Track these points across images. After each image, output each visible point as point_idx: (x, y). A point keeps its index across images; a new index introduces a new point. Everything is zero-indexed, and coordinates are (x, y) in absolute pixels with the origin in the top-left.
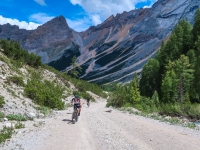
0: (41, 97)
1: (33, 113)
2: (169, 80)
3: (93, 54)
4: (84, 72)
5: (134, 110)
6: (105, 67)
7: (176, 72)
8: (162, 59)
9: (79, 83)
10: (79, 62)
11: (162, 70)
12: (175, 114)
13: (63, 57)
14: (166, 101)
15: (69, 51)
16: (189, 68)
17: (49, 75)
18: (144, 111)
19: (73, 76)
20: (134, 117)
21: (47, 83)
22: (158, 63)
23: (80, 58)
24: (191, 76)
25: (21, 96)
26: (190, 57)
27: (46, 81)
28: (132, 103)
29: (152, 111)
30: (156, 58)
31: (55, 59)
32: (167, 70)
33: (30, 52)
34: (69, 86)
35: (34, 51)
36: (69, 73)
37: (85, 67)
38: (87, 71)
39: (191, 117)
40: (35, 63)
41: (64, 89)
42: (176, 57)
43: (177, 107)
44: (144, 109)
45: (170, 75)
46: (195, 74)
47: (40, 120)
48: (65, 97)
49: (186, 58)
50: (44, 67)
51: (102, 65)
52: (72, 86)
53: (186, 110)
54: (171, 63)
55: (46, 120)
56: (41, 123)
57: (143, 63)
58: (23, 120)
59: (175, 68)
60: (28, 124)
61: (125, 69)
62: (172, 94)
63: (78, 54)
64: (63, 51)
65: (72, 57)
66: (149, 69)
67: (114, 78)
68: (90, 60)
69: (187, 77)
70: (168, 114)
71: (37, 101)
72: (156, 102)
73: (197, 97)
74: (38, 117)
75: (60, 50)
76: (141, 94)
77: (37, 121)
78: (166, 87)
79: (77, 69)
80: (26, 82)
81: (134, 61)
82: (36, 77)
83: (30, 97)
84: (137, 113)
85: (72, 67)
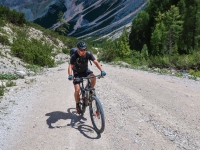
0: (29, 55)
1: (22, 71)
2: (158, 33)
3: (80, 8)
4: (71, 29)
5: (124, 63)
6: (93, 23)
7: (166, 24)
8: (152, 11)
9: (68, 40)
10: (66, 18)
11: (152, 23)
12: (164, 66)
13: (49, 13)
14: (155, 54)
15: (54, 7)
16: (178, 19)
17: (35, 33)
18: (134, 64)
19: (60, 33)
20: (124, 70)
21: (34, 41)
22: (148, 15)
23: (67, 14)
24: (180, 28)
25: (9, 56)
26: (181, 8)
28: (122, 57)
29: (141, 64)
30: (147, 10)
31: (40, 16)
32: (156, 22)
33: (11, 9)
34: (57, 44)
35: (16, 8)
36: (56, 30)
37: (72, 23)
38: (76, 27)
39: (178, 68)
40: (18, 21)
41: (53, 47)
42: (167, 8)
43: (165, 59)
44: (134, 63)
45: (160, 27)
46: (185, 26)
47: (31, 78)
48: (54, 55)
49: (176, 9)
50: (29, 25)
51: (91, 21)
52: (61, 44)
53: (174, 62)
54: (161, 15)
55: (37, 77)
56: (32, 81)
57: (132, 17)
58: (15, 79)
59: (164, 20)
60: (19, 82)
61: (114, 24)
62: (161, 46)
63: (65, 10)
64: (47, 7)
65: (57, 12)
66: (139, 23)
67: (103, 34)
68: (77, 16)
69: (176, 29)
70: (157, 66)
71: (26, 60)
72: (145, 56)
73: (186, 49)
74: (29, 75)
75: (45, 5)
76: (131, 48)
77: (28, 78)
78: (156, 40)
79: (64, 26)
80: (11, 42)
81: (123, 14)
82: (22, 35)
83: (18, 56)
84: (127, 67)
85: (59, 24)
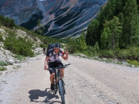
0: (17, 48)
1: (11, 60)
2: (105, 34)
3: (52, 17)
4: (46, 31)
5: (82, 55)
6: (61, 27)
7: (110, 28)
8: (101, 20)
9: (44, 38)
10: (43, 23)
11: (101, 27)
12: (109, 57)
13: (31, 20)
14: (103, 49)
15: (34, 15)
16: (119, 25)
17: (21, 33)
19: (39, 33)
20: (82, 59)
21: (20, 39)
22: (98, 22)
23: (43, 20)
24: (120, 31)
25: (2, 49)
26: (120, 18)
27: (19, 37)
28: (81, 50)
29: (94, 56)
30: (97, 19)
31: (25, 21)
32: (104, 27)
33: (5, 17)
34: (36, 41)
35: (9, 16)
36: (36, 32)
37: (47, 27)
38: (49, 30)
39: (119, 58)
40: (10, 25)
41: (33, 43)
42: (111, 18)
43: (111, 52)
44: (89, 54)
45: (106, 30)
46: (123, 29)
47: (17, 64)
48: (34, 48)
49: (117, 18)
50: (17, 27)
51: (60, 25)
52: (39, 41)
53: (116, 54)
54: (107, 22)
55: (22, 64)
56: (18, 67)
57: (88, 23)
58: (6, 65)
59: (109, 25)
60: (9, 67)
61: (75, 28)
62: (107, 43)
63: (42, 17)
64: (30, 16)
65: (37, 19)
66: (92, 27)
67: (68, 34)
68: (50, 22)
69: (117, 31)
70: (105, 57)
71: (14, 51)
72: (97, 50)
73: (124, 45)
74: (16, 62)
75: (28, 14)
76: (87, 44)
77: (15, 65)
78: (104, 39)
79: (41, 28)
80: (4, 39)
81: (82, 21)
82: (12, 34)
83: (8, 49)
84: (84, 57)
85: (38, 27)
